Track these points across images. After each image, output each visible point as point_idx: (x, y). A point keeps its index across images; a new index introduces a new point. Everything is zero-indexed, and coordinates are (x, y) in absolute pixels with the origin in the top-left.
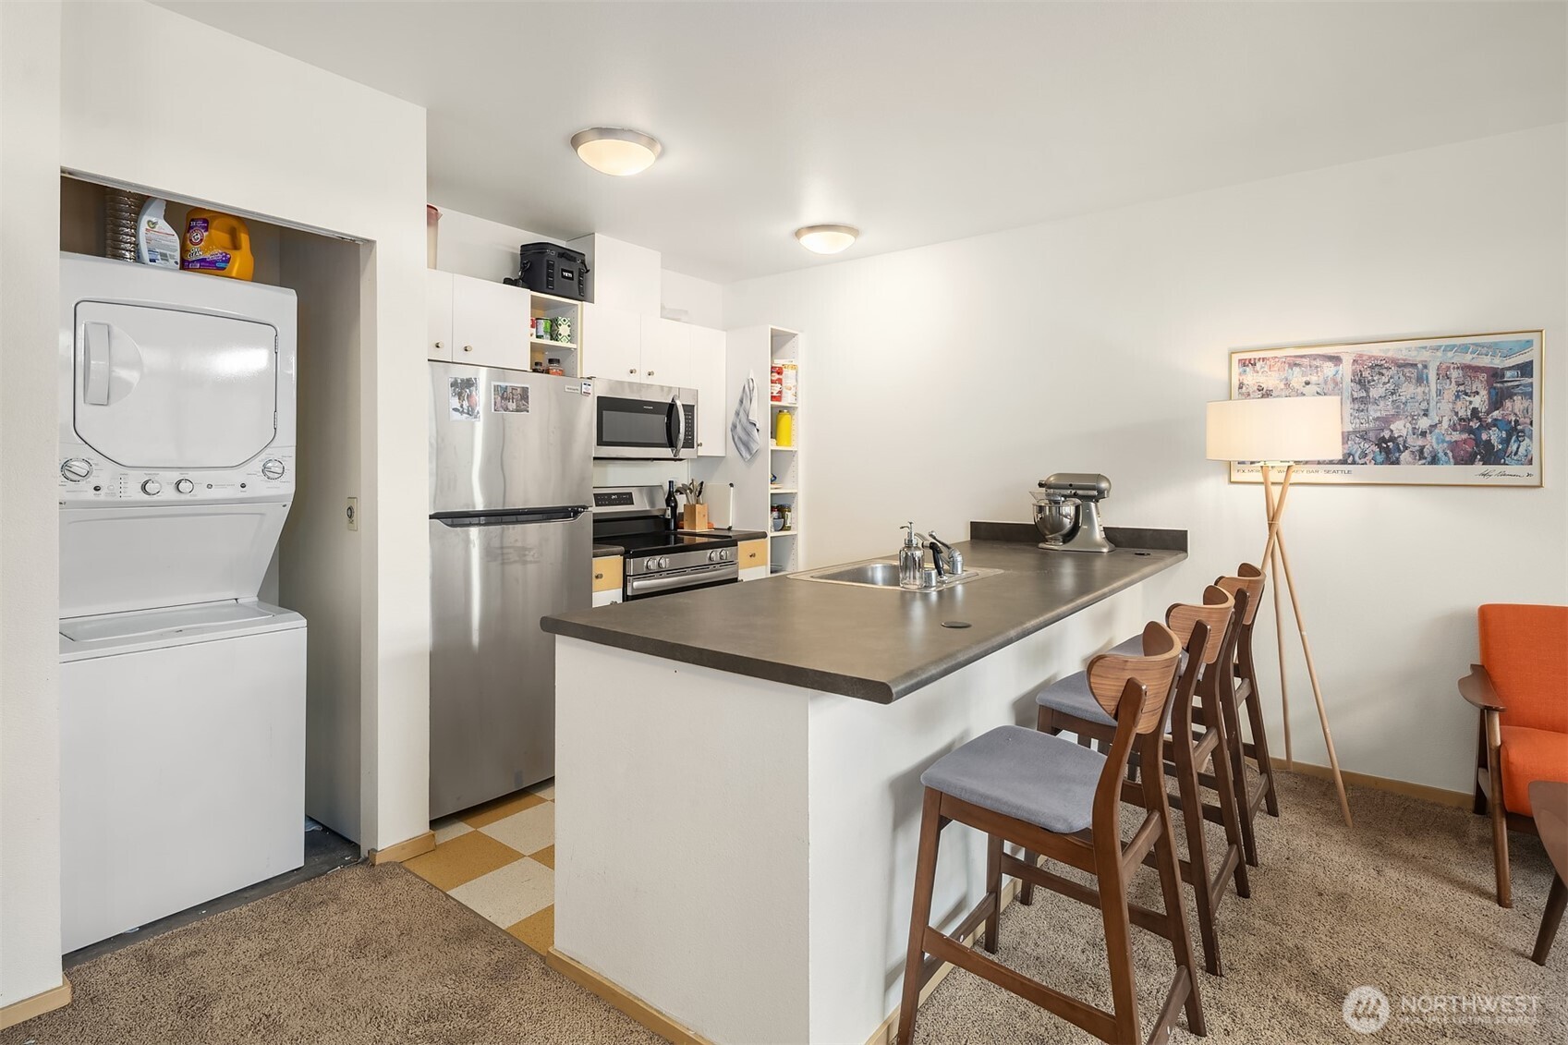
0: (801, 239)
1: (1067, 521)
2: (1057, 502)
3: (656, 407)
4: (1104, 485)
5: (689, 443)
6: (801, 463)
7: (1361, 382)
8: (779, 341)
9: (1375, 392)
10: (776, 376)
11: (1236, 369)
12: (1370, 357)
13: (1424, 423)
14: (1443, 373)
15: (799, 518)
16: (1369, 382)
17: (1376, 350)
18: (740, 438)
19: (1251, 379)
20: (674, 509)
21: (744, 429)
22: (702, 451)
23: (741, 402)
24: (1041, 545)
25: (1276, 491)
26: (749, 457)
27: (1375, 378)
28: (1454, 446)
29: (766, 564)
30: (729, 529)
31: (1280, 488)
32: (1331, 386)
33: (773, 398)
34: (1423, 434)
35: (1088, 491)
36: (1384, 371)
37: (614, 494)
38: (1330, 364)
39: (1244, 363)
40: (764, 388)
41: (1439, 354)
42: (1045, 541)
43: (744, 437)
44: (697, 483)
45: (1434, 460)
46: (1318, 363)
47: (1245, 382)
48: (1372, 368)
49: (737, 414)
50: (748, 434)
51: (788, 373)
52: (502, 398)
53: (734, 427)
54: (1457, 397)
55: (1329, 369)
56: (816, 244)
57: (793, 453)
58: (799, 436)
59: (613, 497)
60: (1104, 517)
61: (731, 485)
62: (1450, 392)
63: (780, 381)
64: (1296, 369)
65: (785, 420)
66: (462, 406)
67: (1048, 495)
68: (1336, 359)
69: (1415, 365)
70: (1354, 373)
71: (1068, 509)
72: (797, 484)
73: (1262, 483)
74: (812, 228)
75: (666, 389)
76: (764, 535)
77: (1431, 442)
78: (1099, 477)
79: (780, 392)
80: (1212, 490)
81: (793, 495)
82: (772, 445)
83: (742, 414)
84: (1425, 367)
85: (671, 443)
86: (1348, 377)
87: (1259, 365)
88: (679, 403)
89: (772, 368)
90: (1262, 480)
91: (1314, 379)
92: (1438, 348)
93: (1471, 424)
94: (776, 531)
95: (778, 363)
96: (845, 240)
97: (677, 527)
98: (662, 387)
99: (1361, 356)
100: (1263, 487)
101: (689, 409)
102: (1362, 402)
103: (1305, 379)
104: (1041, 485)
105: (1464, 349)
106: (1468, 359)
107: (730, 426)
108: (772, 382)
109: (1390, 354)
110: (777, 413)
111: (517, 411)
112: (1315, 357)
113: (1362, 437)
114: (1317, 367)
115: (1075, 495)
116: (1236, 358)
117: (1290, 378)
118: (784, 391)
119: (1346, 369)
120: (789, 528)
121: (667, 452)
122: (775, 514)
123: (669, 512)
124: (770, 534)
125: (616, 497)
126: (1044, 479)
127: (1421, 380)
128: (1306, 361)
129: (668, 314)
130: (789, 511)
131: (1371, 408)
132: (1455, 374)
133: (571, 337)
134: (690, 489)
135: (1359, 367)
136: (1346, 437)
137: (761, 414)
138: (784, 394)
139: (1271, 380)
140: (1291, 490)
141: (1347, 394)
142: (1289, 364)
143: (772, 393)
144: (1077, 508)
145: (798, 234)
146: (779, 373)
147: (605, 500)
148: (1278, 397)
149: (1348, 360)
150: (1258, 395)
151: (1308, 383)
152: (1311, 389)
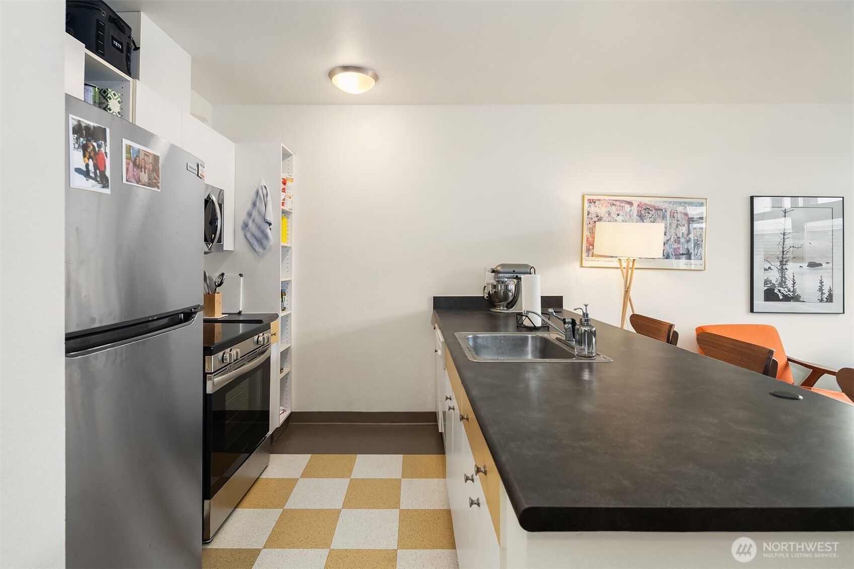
0: (334, 78)
1: (511, 294)
2: (504, 282)
6: (294, 256)
11: (586, 204)
12: (645, 204)
14: (672, 214)
17: (647, 201)
18: (253, 235)
19: (593, 210)
21: (259, 228)
22: (224, 246)
23: (254, 204)
26: (260, 252)
27: (646, 215)
28: (675, 250)
32: (628, 217)
36: (650, 212)
38: (628, 206)
39: (590, 201)
41: (671, 205)
42: (495, 307)
43: (258, 234)
45: (669, 256)
46: (623, 204)
47: (590, 212)
48: (645, 209)
49: (250, 215)
51: (290, 185)
52: (135, 165)
53: (245, 226)
54: (677, 226)
55: (627, 208)
57: (288, 248)
58: (294, 235)
61: (241, 275)
63: (285, 190)
64: (614, 207)
67: (498, 277)
68: (631, 204)
69: (662, 210)
70: (638, 212)
72: (292, 273)
74: (344, 68)
77: (668, 247)
79: (284, 199)
83: (255, 214)
84: (666, 211)
86: (635, 213)
87: (597, 203)
91: (621, 213)
92: (670, 203)
93: (682, 240)
95: (286, 175)
99: (641, 203)
103: (617, 212)
104: (491, 271)
105: (680, 204)
106: (682, 208)
107: (240, 224)
109: (652, 203)
112: (622, 201)
114: (622, 207)
115: (514, 277)
116: (586, 198)
117: (611, 211)
118: (287, 198)
119: (635, 208)
126: (493, 267)
127: (664, 217)
128: (618, 203)
130: (285, 295)
132: (677, 215)
135: (640, 209)
137: (274, 216)
138: (286, 202)
139: (602, 211)
142: (611, 204)
144: (516, 285)
145: (331, 74)
146: (284, 184)
148: (605, 221)
149: (635, 204)
150: (596, 219)
151: (618, 215)
152: (620, 218)
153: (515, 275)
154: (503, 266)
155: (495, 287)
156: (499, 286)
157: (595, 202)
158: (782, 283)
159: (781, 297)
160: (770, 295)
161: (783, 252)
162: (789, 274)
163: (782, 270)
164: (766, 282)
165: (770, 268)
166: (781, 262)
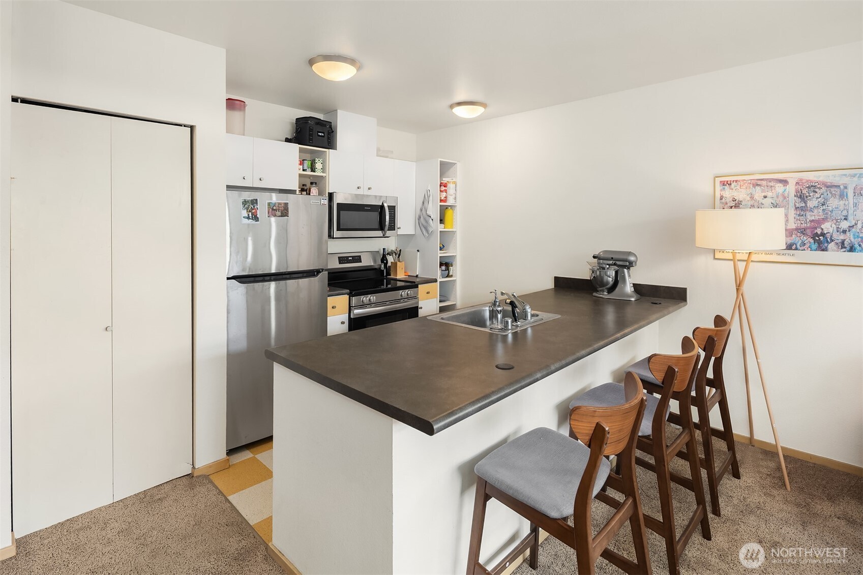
0: (453, 110)
1: (610, 280)
2: (604, 268)
3: (373, 208)
4: (632, 258)
5: (392, 227)
6: (459, 238)
7: (801, 197)
8: (445, 168)
9: (811, 204)
10: (443, 188)
11: (718, 187)
12: (807, 181)
13: (845, 225)
14: (858, 191)
15: (457, 270)
16: (807, 197)
17: (812, 176)
18: (422, 224)
19: (728, 194)
20: (386, 264)
21: (425, 219)
22: (400, 232)
23: (423, 203)
24: (595, 294)
25: (741, 266)
26: (427, 235)
27: (811, 195)
29: (437, 298)
30: (417, 276)
31: (745, 263)
32: (781, 199)
33: (441, 201)
34: (844, 231)
35: (622, 263)
36: (817, 190)
37: (350, 257)
38: (781, 185)
39: (723, 184)
40: (436, 195)
41: (856, 179)
42: (597, 291)
43: (425, 224)
44: (398, 250)
45: (852, 249)
46: (772, 184)
47: (724, 196)
48: (809, 187)
49: (421, 210)
50: (427, 222)
51: (451, 187)
52: (273, 209)
53: (420, 217)
55: (780, 188)
56: (462, 112)
57: (454, 232)
58: (457, 222)
59: (349, 258)
60: (632, 278)
61: (418, 251)
63: (446, 191)
64: (758, 188)
65: (449, 213)
66: (248, 215)
67: (599, 263)
68: (784, 182)
69: (838, 187)
70: (797, 191)
71: (612, 273)
72: (456, 251)
73: (732, 260)
74: (459, 104)
75: (378, 198)
76: (435, 281)
77: (849, 238)
78: (630, 253)
79: (446, 197)
80: (703, 262)
81: (453, 257)
82: (441, 228)
83: (423, 209)
84: (846, 188)
85: (381, 227)
86: (793, 193)
88: (385, 205)
89: (441, 183)
90: (732, 258)
91: (769, 194)
92: (854, 176)
94: (443, 278)
95: (445, 180)
96: (479, 110)
97: (387, 275)
98: (376, 196)
99: (801, 180)
100: (732, 262)
101: (392, 209)
102: (802, 210)
103: (764, 194)
104: (594, 257)
107: (417, 217)
108: (441, 191)
109: (821, 179)
110: (443, 210)
111: (282, 216)
112: (770, 180)
113: (802, 232)
114: (772, 186)
115: (615, 264)
116: (718, 180)
117: (754, 193)
118: (448, 196)
119: (791, 189)
120: (451, 276)
121: (380, 233)
122: (443, 268)
123: (383, 266)
124: (439, 280)
125: (351, 258)
126: (597, 253)
127: (842, 196)
128: (764, 183)
129: (381, 153)
130: (452, 266)
131: (808, 214)
133: (323, 170)
134: (395, 253)
135: (800, 187)
136: (789, 233)
137: (434, 211)
138: (448, 199)
139: (741, 194)
140: (751, 264)
141: (792, 204)
142: (753, 185)
143: (441, 198)
144: (617, 272)
145: (452, 107)
146: (445, 186)
147: (345, 260)
148: (746, 207)
149: (793, 182)
150: (733, 204)
151: (765, 197)
152: (767, 201)
153: (617, 262)
154: (606, 252)
157: (730, 184)
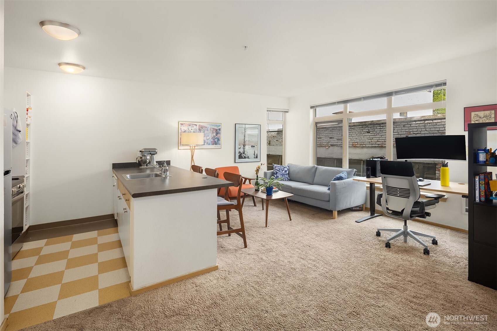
1: (148, 160)
4: (156, 151)
6: (31, 147)
7: (200, 130)
13: (208, 138)
14: (210, 129)
15: (30, 169)
17: (201, 124)
24: (140, 167)
27: (202, 129)
28: (212, 142)
32: (195, 130)
34: (208, 140)
35: (153, 152)
39: (181, 124)
45: (209, 144)
46: (193, 125)
47: (181, 128)
48: (201, 127)
51: (30, 111)
55: (195, 127)
58: (31, 135)
60: (157, 158)
62: (211, 133)
67: (142, 154)
68: (196, 125)
69: (207, 127)
71: (148, 157)
72: (30, 154)
77: (209, 141)
78: (155, 149)
80: (175, 151)
86: (198, 129)
87: (184, 125)
91: (193, 129)
92: (210, 125)
93: (214, 139)
103: (191, 128)
105: (213, 125)
106: (213, 127)
109: (204, 125)
112: (193, 124)
117: (189, 128)
118: (28, 118)
119: (198, 127)
124: (25, 176)
126: (141, 150)
127: (208, 130)
128: (191, 125)
132: (212, 129)
139: (186, 128)
140: (195, 150)
142: (189, 125)
144: (150, 157)
145: (60, 64)
146: (27, 111)
149: (198, 125)
150: (184, 131)
153: (150, 153)
154: (145, 149)
155: (141, 158)
156: (143, 157)
157: (183, 125)
158: (244, 153)
159: (243, 157)
160: (240, 157)
161: (244, 142)
162: (246, 150)
163: (244, 149)
164: (239, 152)
165: (240, 148)
166: (244, 145)
